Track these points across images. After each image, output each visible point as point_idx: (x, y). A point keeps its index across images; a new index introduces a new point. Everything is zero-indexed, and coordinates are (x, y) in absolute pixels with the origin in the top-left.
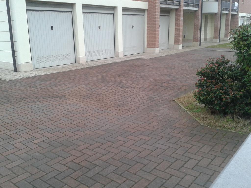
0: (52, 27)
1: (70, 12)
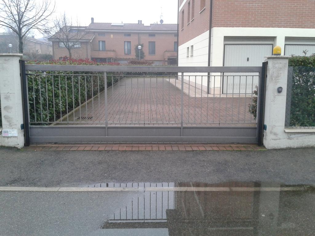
1: (271, 44)
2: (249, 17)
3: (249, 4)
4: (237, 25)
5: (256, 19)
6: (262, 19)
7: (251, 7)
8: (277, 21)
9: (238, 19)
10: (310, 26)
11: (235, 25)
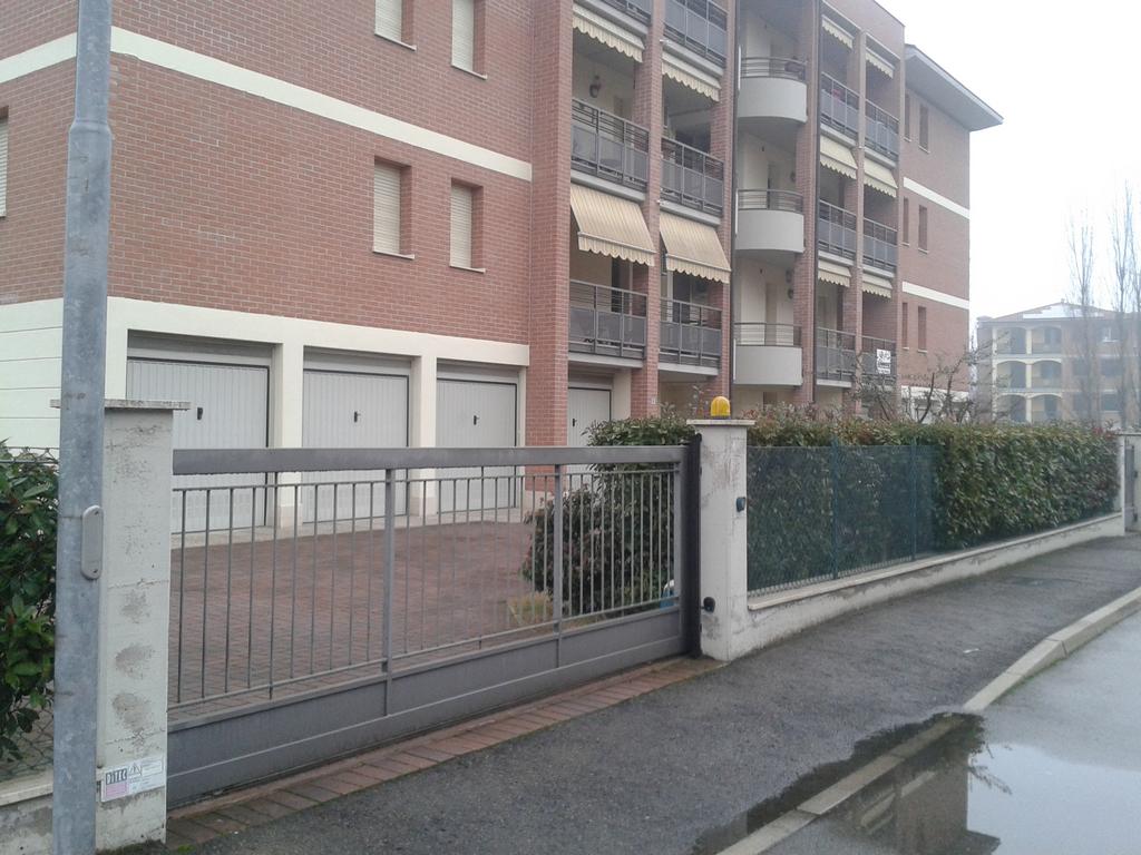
0: (200, 412)
1: (264, 367)
2: (204, 273)
3: (202, 229)
4: (168, 294)
5: (223, 282)
6: (241, 285)
7: (208, 242)
8: (280, 297)
9: (170, 275)
10: (362, 319)
11: (162, 293)
